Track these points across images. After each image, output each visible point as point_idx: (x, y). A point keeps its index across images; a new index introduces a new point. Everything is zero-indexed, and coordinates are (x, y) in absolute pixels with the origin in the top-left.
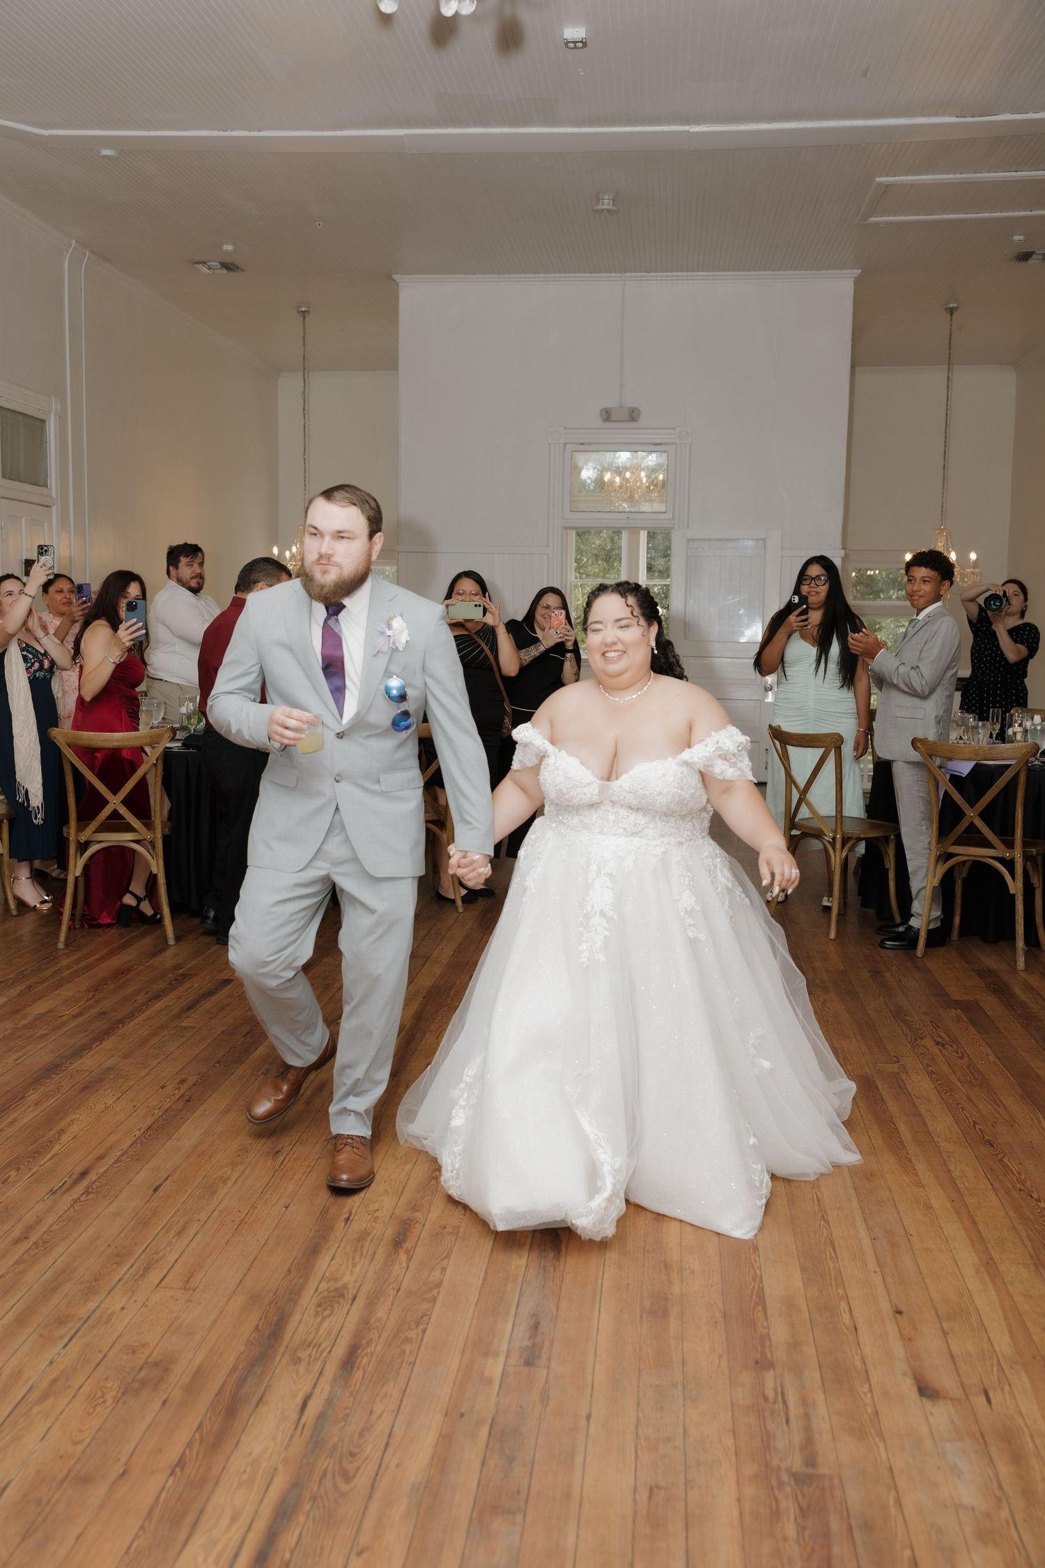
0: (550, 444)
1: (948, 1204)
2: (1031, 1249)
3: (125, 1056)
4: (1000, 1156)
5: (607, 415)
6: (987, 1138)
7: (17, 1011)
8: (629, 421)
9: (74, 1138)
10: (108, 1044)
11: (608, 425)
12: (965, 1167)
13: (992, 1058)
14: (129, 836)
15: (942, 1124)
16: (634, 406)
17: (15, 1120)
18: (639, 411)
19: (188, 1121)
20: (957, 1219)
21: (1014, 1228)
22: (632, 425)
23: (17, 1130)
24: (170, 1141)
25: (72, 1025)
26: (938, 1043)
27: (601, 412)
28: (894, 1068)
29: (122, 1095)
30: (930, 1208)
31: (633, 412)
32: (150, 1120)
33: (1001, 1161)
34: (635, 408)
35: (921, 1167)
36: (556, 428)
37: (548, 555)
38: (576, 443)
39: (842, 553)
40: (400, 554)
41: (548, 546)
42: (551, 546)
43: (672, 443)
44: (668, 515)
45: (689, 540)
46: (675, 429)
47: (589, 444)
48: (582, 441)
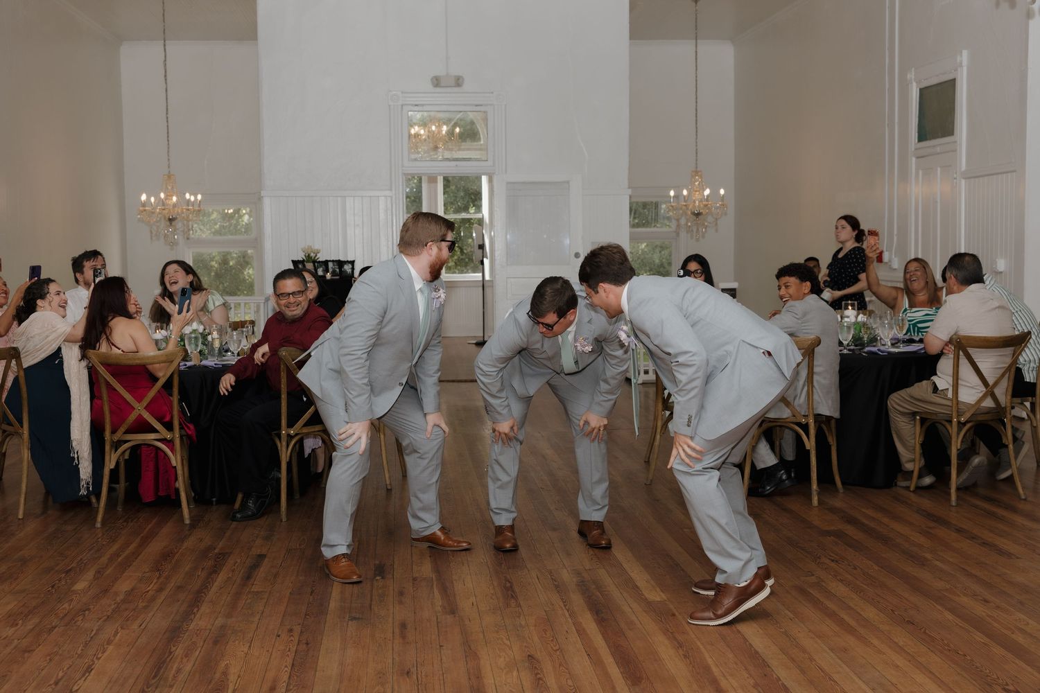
0: (389, 106)
1: (908, 663)
2: (978, 686)
3: (229, 616)
4: (922, 630)
5: (437, 82)
6: (906, 620)
7: (106, 591)
8: (455, 86)
9: (239, 677)
10: (205, 608)
11: (438, 90)
12: (902, 637)
13: (877, 568)
14: (152, 436)
15: (870, 613)
16: (461, 75)
17: (179, 671)
18: (463, 79)
19: (320, 657)
20: (919, 672)
21: (959, 674)
22: (456, 89)
23: (187, 675)
24: (317, 672)
25: (163, 598)
26: (833, 561)
27: (432, 79)
28: (813, 579)
29: (251, 643)
30: (898, 666)
31: (458, 79)
32: (289, 661)
33: (925, 632)
34: (461, 77)
35: (875, 642)
36: (394, 92)
37: (391, 197)
38: (412, 105)
39: (630, 192)
40: (264, 198)
41: (391, 190)
42: (393, 189)
43: (491, 105)
44: (490, 163)
45: (508, 183)
46: (492, 93)
47: (423, 105)
48: (417, 103)
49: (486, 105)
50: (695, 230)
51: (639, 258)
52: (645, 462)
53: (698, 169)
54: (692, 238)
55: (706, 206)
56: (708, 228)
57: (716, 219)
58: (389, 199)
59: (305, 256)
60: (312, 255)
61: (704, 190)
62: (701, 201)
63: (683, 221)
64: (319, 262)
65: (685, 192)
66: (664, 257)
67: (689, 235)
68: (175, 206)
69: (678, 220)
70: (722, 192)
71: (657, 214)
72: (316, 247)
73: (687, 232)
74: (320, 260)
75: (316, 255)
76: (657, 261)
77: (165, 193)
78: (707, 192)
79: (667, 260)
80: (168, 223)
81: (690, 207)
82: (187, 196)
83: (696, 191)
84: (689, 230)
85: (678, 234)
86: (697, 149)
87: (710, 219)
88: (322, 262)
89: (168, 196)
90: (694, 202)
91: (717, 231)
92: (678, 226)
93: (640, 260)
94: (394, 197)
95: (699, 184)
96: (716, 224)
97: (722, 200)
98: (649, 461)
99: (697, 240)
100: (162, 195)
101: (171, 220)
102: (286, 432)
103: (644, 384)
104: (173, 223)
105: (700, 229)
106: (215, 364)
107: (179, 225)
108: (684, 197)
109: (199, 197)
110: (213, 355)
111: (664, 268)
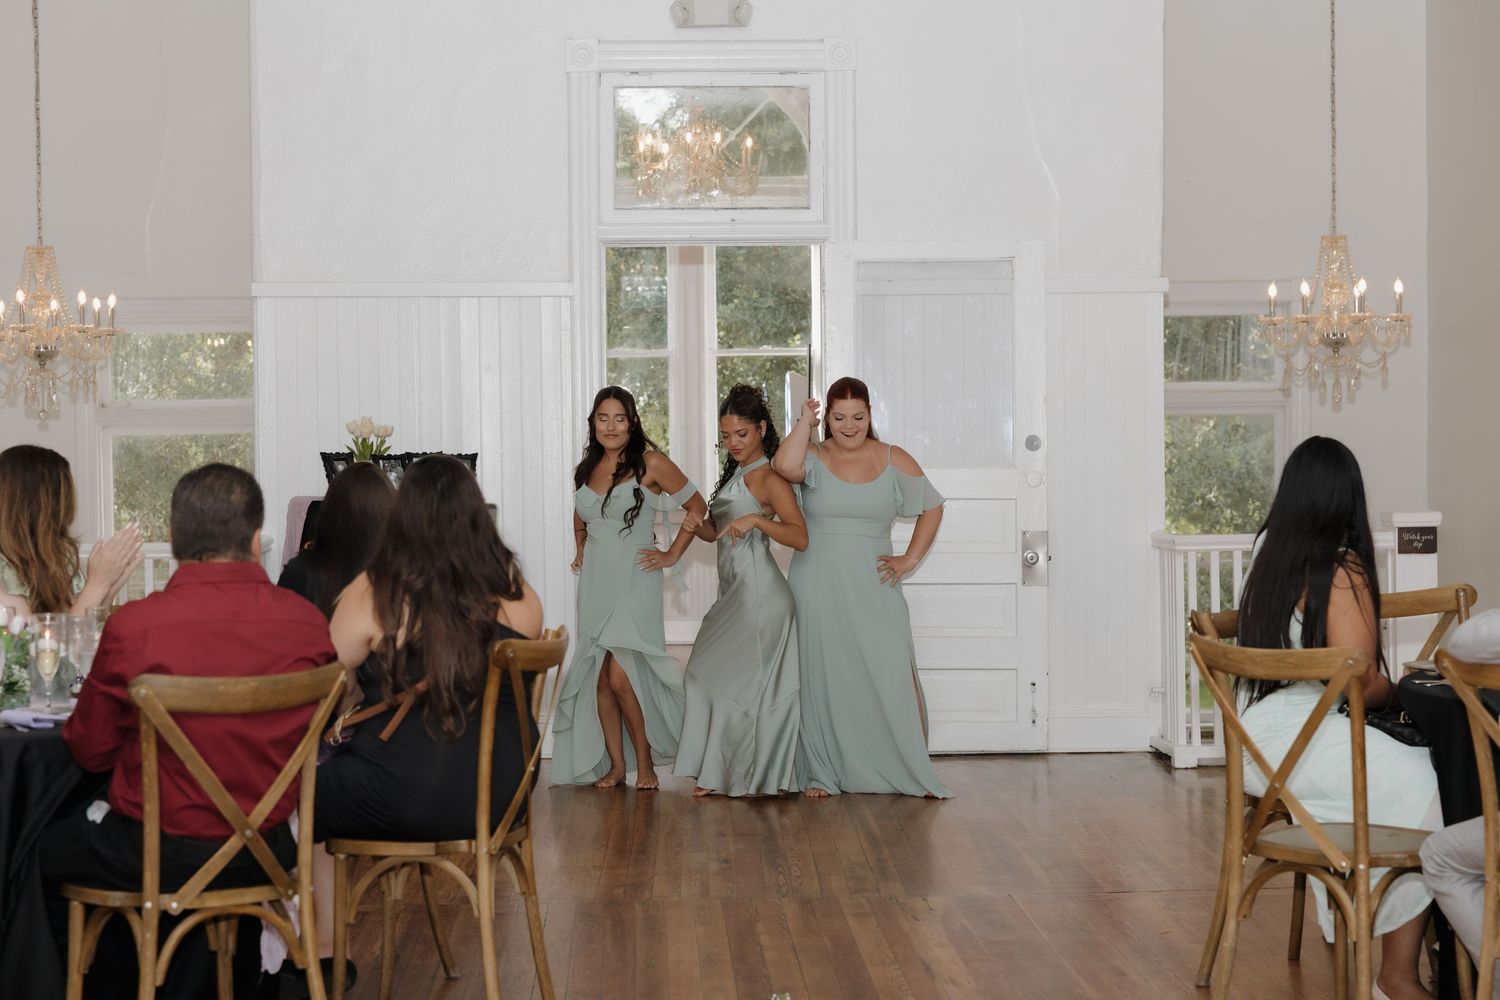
0: (569, 75)
5: (684, 14)
8: (729, 26)
11: (688, 34)
18: (749, 7)
22: (732, 33)
27: (672, 8)
31: (738, 7)
36: (581, 41)
37: (571, 298)
38: (623, 72)
39: (1164, 284)
40: (259, 301)
41: (571, 280)
42: (576, 278)
43: (819, 71)
44: (814, 214)
45: (859, 263)
46: (822, 41)
47: (650, 72)
48: (635, 67)
49: (806, 72)
50: (1330, 382)
51: (1191, 457)
52: (1198, 987)
53: (1338, 233)
54: (1322, 402)
55: (1358, 321)
56: (1363, 378)
57: (1384, 356)
58: (565, 304)
59: (356, 443)
60: (373, 439)
61: (1354, 283)
62: (1344, 310)
63: (1300, 360)
64: (390, 457)
65: (1305, 289)
66: (1255, 455)
67: (1316, 395)
68: (55, 319)
69: (1287, 358)
70: (1399, 287)
71: (1237, 351)
72: (381, 420)
73: (1312, 388)
74: (392, 452)
75: (383, 442)
76: (1236, 464)
77: (27, 293)
78: (1361, 287)
79: (1262, 461)
80: (36, 364)
81: (1319, 325)
82: (82, 298)
83: (1333, 286)
84: (1315, 381)
85: (1286, 392)
86: (1334, 183)
87: (1368, 355)
88: (396, 458)
89: (38, 299)
90: (1328, 311)
91: (1385, 384)
92: (1289, 372)
93: (1194, 463)
94: (578, 298)
95: (1340, 268)
96: (1384, 368)
97: (1399, 309)
98: (1207, 987)
99: (1337, 408)
100: (20, 296)
101: (43, 357)
102: (156, 903)
103: (1201, 768)
104: (48, 364)
105: (1343, 381)
106: (36, 720)
107: (60, 367)
108: (1303, 299)
109: (112, 301)
110: (41, 695)
111: (1254, 480)
